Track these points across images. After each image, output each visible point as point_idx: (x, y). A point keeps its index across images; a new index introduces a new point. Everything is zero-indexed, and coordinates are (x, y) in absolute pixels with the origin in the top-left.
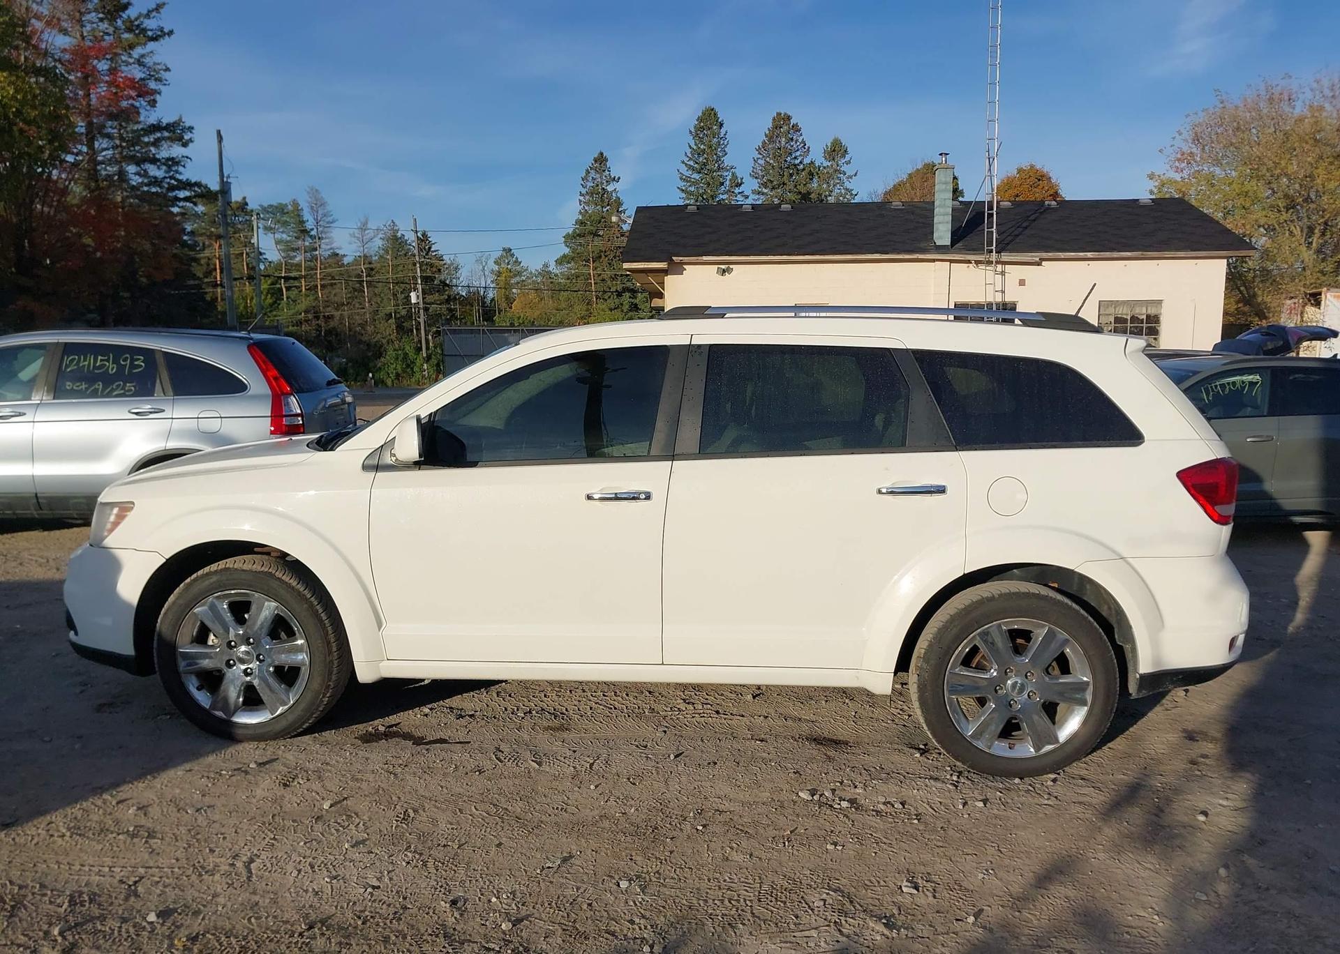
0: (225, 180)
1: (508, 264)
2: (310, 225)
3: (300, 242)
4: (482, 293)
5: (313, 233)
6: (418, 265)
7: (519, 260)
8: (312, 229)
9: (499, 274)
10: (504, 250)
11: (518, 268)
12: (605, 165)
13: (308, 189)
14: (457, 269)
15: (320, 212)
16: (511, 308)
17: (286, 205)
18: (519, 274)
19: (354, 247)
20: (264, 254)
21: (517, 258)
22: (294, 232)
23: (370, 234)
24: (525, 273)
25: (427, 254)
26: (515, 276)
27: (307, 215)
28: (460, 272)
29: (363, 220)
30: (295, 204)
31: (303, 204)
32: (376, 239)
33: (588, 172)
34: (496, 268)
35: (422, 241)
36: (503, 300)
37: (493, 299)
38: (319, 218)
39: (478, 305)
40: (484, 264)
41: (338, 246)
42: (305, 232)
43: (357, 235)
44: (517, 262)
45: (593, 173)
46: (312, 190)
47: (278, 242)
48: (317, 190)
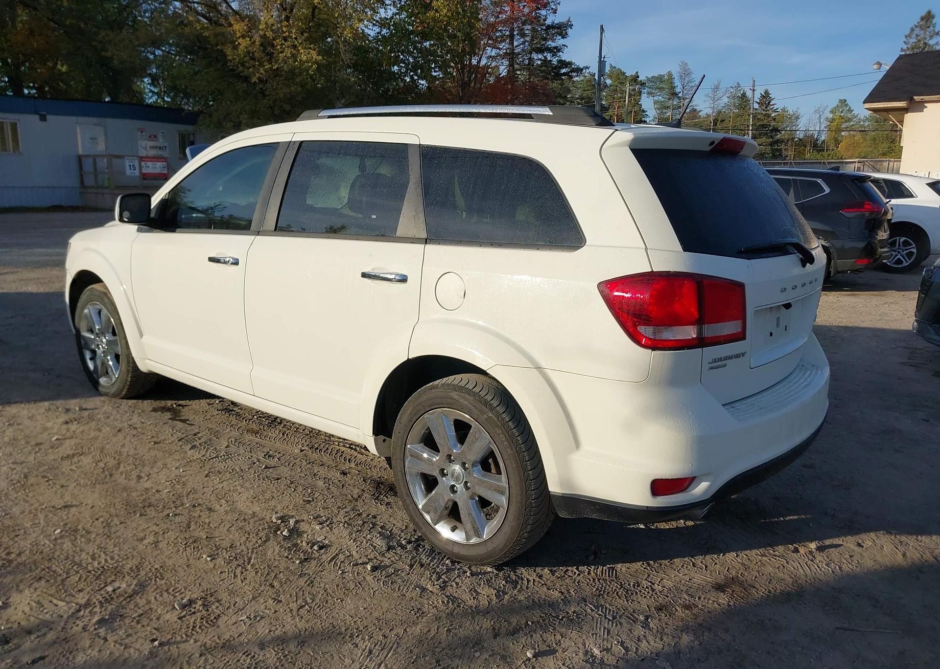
0: (602, 59)
1: (842, 112)
2: (678, 90)
3: (671, 102)
4: (816, 136)
5: (680, 95)
6: (751, 116)
7: (852, 109)
8: (680, 93)
9: (833, 120)
10: (840, 101)
11: (849, 116)
12: (931, 22)
13: (680, 64)
14: (797, 118)
15: (686, 80)
16: (838, 147)
17: (664, 76)
18: (850, 120)
19: (707, 104)
20: (646, 111)
21: (850, 107)
22: (667, 95)
23: (720, 93)
24: (854, 120)
25: (766, 107)
26: (846, 122)
27: (677, 83)
28: (799, 121)
29: (716, 83)
30: (670, 74)
31: (676, 76)
32: (724, 97)
33: (912, 30)
34: (831, 116)
35: (764, 97)
36: (832, 141)
37: (824, 141)
38: (685, 84)
39: (811, 146)
40: (821, 113)
41: (696, 104)
42: (675, 94)
43: (710, 95)
44: (850, 111)
45: (917, 31)
46: (683, 63)
47: (655, 103)
48: (686, 64)
